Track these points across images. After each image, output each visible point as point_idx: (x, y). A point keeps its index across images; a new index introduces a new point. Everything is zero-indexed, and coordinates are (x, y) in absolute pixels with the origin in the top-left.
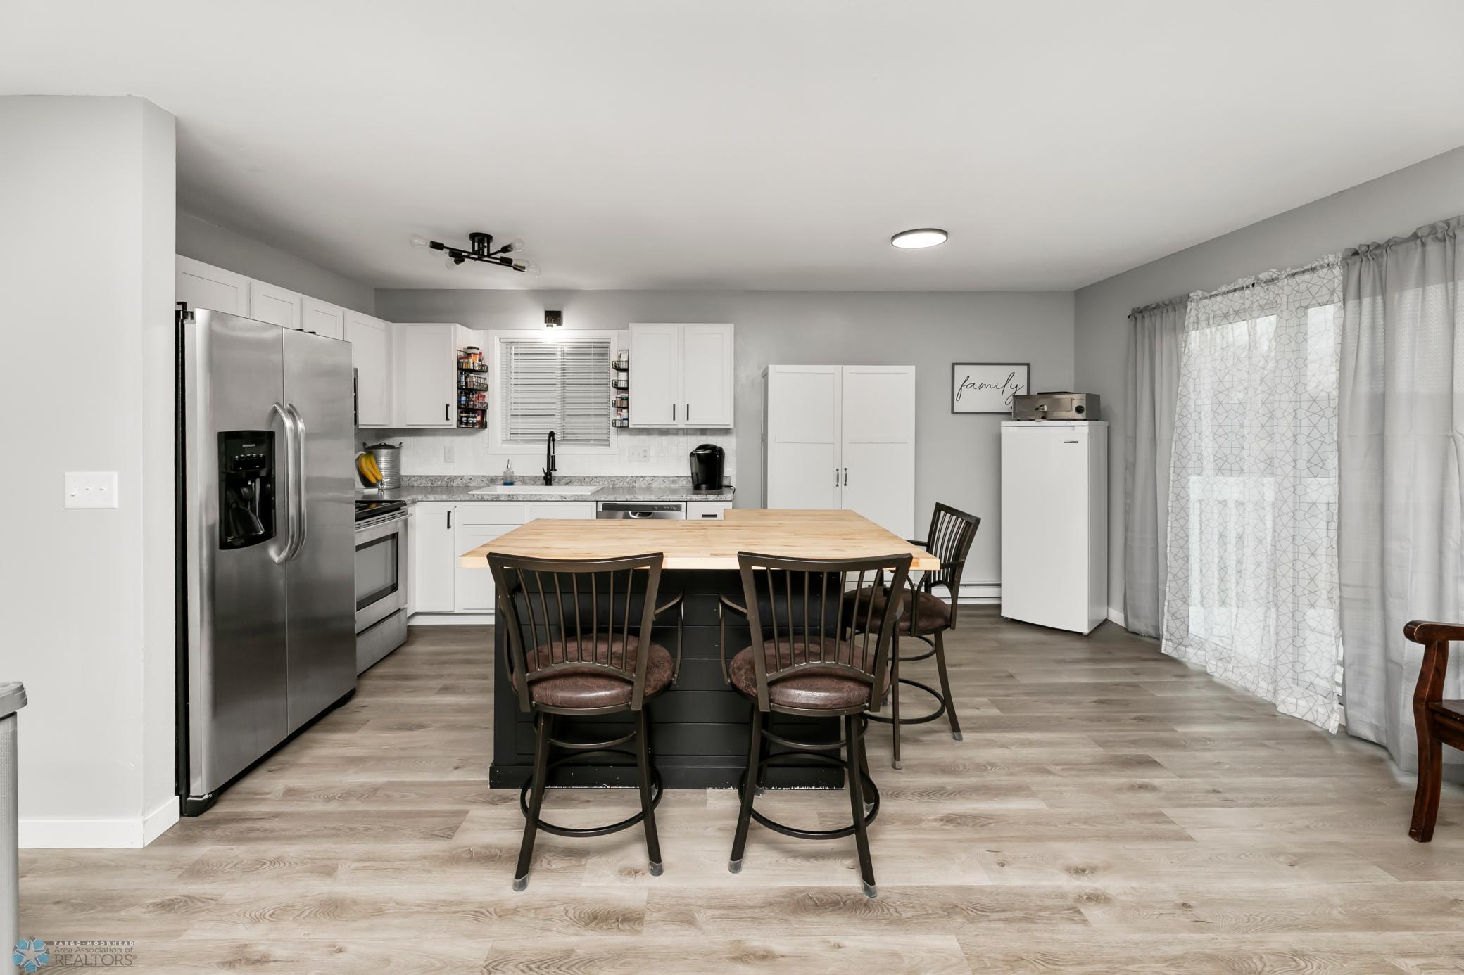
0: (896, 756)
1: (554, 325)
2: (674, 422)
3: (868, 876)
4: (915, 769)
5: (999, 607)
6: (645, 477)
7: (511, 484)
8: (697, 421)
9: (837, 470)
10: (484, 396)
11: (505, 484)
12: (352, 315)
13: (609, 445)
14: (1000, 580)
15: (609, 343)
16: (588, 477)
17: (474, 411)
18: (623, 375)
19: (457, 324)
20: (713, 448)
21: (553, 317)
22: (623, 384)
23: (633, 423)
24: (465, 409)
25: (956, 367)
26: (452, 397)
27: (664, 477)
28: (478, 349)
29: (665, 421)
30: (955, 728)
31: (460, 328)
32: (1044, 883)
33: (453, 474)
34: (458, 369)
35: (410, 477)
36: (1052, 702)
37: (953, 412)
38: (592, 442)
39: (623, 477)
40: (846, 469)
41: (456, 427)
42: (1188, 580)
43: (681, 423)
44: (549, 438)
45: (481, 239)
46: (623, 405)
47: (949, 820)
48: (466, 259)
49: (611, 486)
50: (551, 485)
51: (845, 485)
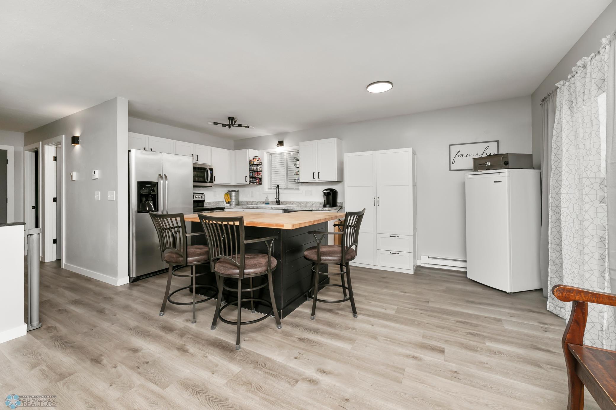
0: (313, 314)
1: (279, 146)
2: (314, 180)
3: (238, 342)
4: (319, 321)
5: (465, 273)
6: (311, 202)
7: (268, 204)
8: (323, 179)
9: (375, 198)
10: (261, 173)
11: (266, 204)
12: (214, 149)
13: (299, 190)
14: (466, 259)
15: (298, 151)
16: (292, 202)
17: (256, 178)
18: (298, 162)
19: (249, 149)
20: (332, 190)
21: (281, 143)
22: (298, 166)
23: (301, 180)
24: (252, 177)
25: (451, 146)
26: (248, 174)
27: (318, 202)
28: (258, 157)
29: (311, 179)
30: (354, 312)
31: (250, 151)
32: (301, 369)
33: (253, 200)
34: (250, 164)
35: (242, 201)
36: (429, 316)
37: (450, 170)
38: (294, 189)
39: (303, 202)
40: (378, 198)
41: (249, 184)
42: (562, 265)
43: (316, 180)
44: (277, 188)
45: (231, 119)
46: (298, 173)
47: (302, 340)
48: (231, 127)
49: (299, 205)
50: (279, 204)
51: (378, 205)
